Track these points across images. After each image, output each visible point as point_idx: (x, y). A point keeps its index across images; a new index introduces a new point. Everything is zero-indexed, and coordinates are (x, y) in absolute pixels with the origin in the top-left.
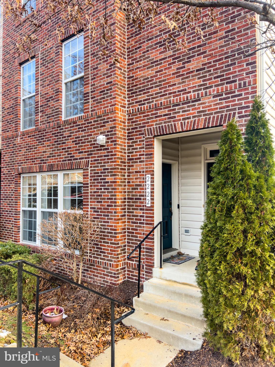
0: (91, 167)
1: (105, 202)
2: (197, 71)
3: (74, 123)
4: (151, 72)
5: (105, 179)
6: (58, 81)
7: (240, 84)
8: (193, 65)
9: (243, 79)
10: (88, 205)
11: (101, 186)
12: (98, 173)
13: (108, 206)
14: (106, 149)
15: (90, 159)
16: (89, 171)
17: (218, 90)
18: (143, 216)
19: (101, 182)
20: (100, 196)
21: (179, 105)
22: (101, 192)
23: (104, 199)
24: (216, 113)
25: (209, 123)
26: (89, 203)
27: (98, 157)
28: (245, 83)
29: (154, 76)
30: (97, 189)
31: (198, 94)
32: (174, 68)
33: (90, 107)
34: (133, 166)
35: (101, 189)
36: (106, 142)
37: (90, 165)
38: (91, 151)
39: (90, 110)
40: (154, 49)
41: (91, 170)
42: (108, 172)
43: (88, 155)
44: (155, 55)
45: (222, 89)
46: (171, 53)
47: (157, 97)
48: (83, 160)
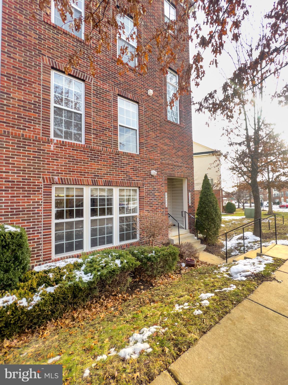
1: (154, 206)
2: (181, 156)
3: (132, 156)
4: (166, 148)
5: (154, 194)
11: (152, 198)
12: (150, 190)
13: (156, 208)
14: (154, 178)
15: (145, 182)
16: (144, 189)
18: (164, 212)
19: (152, 196)
20: (151, 203)
21: (176, 166)
22: (152, 201)
23: (154, 205)
24: (186, 173)
25: (184, 176)
27: (150, 181)
30: (150, 199)
31: (182, 165)
33: (145, 152)
35: (152, 199)
38: (145, 177)
40: (166, 138)
42: (156, 191)
43: (143, 179)
44: (166, 141)
45: (187, 166)
46: (173, 144)
47: (168, 160)
48: (140, 182)
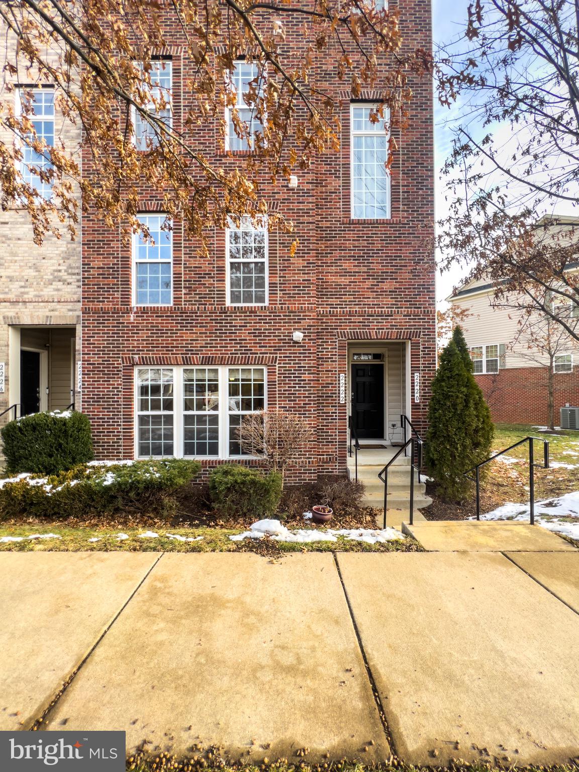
0: (279, 364)
1: (300, 401)
2: (390, 292)
3: (252, 312)
4: (344, 280)
5: (300, 377)
6: (222, 257)
7: (424, 311)
8: (386, 286)
9: (426, 308)
10: (276, 404)
11: (294, 384)
12: (290, 370)
14: (300, 346)
15: (278, 355)
16: (277, 367)
17: (408, 311)
18: (335, 413)
19: (295, 380)
20: (293, 394)
21: (373, 316)
22: (294, 391)
23: (300, 397)
24: (406, 329)
25: (400, 336)
26: (277, 403)
27: (290, 353)
28: (428, 311)
29: (348, 285)
30: (289, 387)
31: (391, 311)
32: (368, 283)
33: (278, 299)
34: (323, 365)
35: (295, 387)
36: (303, 340)
37: (278, 362)
38: (279, 346)
39: (278, 302)
40: (347, 260)
41: (279, 367)
42: (305, 370)
43: (275, 350)
44: (347, 265)
45: (411, 311)
46: (365, 269)
47: (351, 305)
48: (268, 355)
